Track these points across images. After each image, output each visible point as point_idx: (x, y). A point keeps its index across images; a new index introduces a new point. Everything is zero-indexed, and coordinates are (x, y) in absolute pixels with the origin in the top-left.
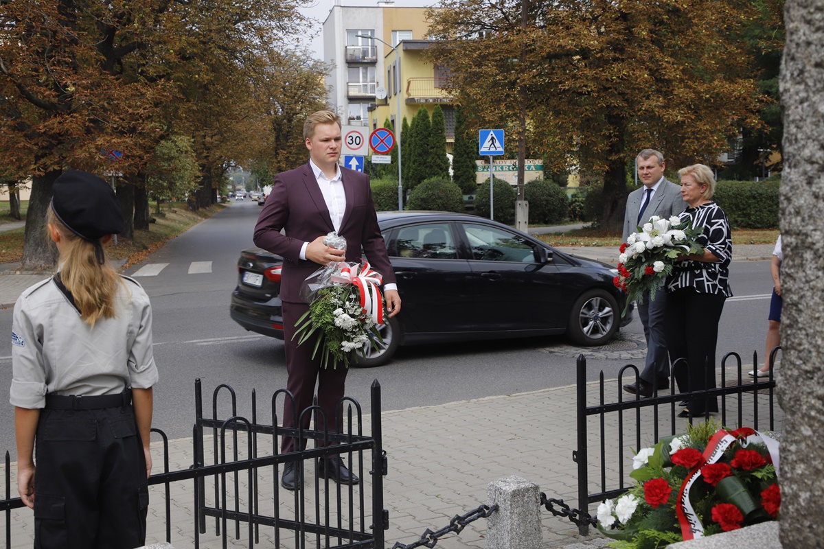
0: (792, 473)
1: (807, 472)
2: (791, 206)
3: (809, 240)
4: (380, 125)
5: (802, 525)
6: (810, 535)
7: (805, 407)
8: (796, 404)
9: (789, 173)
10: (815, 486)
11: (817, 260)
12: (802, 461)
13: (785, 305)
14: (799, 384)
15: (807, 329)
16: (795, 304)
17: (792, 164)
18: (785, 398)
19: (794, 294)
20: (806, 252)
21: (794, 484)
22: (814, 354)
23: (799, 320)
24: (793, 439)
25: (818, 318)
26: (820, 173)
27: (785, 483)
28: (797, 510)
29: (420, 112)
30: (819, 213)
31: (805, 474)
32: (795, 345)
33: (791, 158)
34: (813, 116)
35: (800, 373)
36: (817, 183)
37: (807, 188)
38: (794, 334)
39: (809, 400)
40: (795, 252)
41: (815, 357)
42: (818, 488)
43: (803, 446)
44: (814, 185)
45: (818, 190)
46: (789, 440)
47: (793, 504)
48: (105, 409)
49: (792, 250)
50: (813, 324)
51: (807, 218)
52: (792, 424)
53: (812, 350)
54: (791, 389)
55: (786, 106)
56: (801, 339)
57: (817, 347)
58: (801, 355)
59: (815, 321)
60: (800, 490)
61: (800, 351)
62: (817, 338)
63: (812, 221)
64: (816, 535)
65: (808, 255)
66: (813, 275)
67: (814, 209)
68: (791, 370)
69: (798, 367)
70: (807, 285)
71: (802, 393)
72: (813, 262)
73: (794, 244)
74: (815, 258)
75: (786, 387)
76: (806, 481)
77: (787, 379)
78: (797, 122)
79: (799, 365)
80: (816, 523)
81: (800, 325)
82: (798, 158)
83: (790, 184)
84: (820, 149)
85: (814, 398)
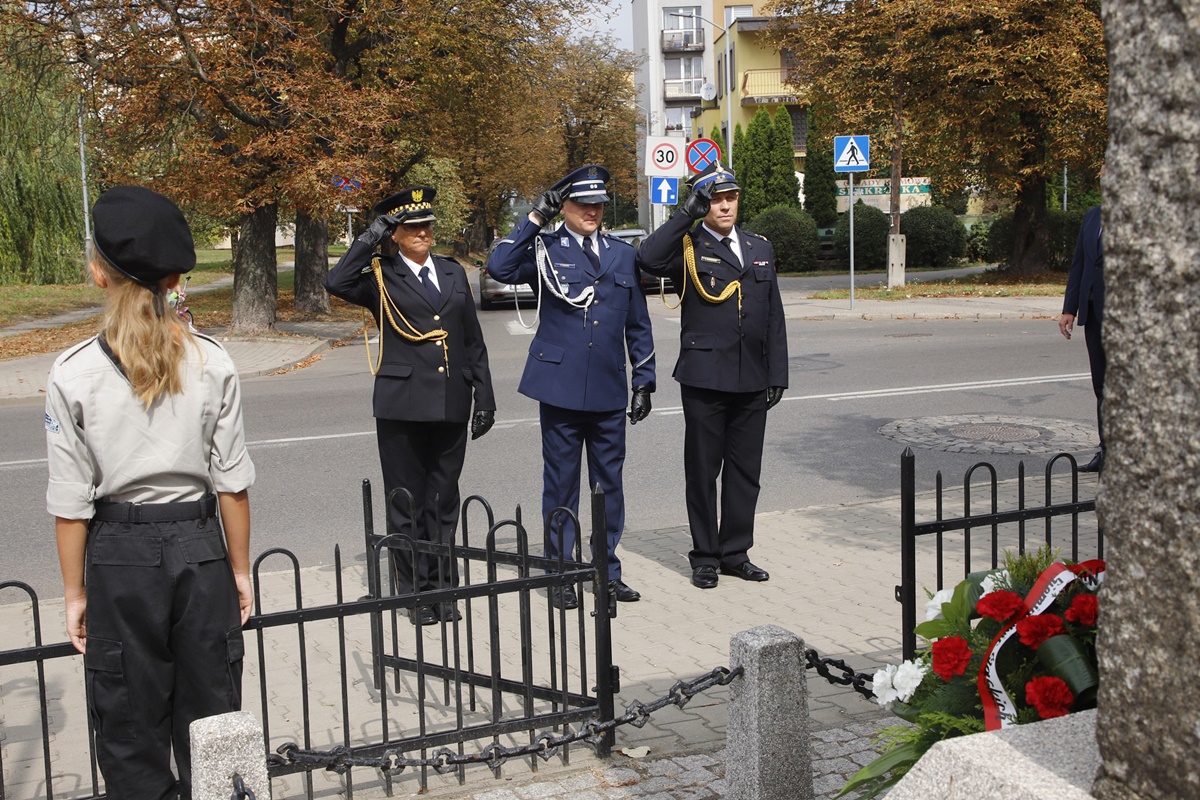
0: (1116, 637)
1: (1136, 637)
2: (1117, 207)
3: (1145, 261)
4: (707, 135)
5: (1128, 720)
6: (1138, 734)
7: (1135, 533)
8: (1123, 528)
9: (1115, 153)
10: (1147, 659)
11: (1156, 292)
12: (1131, 619)
13: (1109, 367)
14: (1128, 496)
15: (1140, 407)
16: (1122, 367)
17: (1121, 137)
18: (1107, 518)
19: (1122, 350)
20: (1140, 281)
21: (1118, 655)
22: (1150, 447)
23: (1129, 393)
24: (1118, 584)
25: (1157, 390)
26: (1161, 150)
27: (1106, 653)
28: (1121, 695)
29: (759, 116)
30: (1160, 217)
31: (1134, 639)
32: (1122, 433)
33: (1119, 128)
34: (1151, 55)
35: (1129, 478)
36: (1157, 166)
37: (1143, 176)
38: (1120, 417)
39: (1142, 522)
40: (1123, 282)
41: (1151, 452)
42: (1153, 663)
43: (1131, 595)
44: (1152, 171)
45: (1157, 179)
46: (1112, 585)
47: (1116, 687)
48: (175, 522)
49: (1119, 279)
50: (1148, 400)
51: (1141, 226)
52: (1117, 559)
53: (1148, 441)
54: (1116, 504)
55: (1111, 40)
56: (1131, 423)
57: (1153, 436)
58: (1130, 449)
59: (1153, 394)
60: (1127, 665)
61: (1129, 444)
62: (1154, 422)
63: (1148, 230)
64: (1148, 734)
65: (1142, 287)
66: (1149, 318)
67: (1152, 210)
68: (1117, 473)
69: (1126, 469)
70: (1141, 335)
71: (1132, 510)
72: (1150, 298)
73: (1122, 269)
74: (1152, 291)
75: (1110, 501)
76: (1135, 650)
77: (1110, 489)
78: (1128, 66)
79: (1127, 466)
80: (1148, 717)
81: (1131, 402)
82: (1128, 126)
83: (1116, 170)
84: (1161, 110)
85: (1149, 519)
